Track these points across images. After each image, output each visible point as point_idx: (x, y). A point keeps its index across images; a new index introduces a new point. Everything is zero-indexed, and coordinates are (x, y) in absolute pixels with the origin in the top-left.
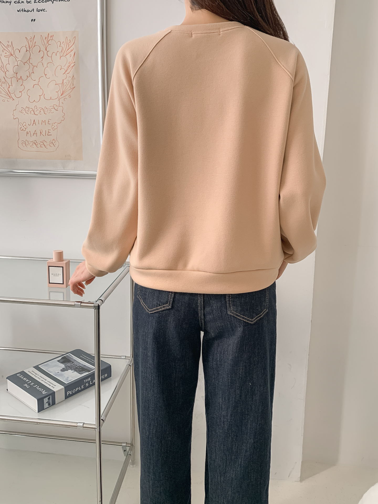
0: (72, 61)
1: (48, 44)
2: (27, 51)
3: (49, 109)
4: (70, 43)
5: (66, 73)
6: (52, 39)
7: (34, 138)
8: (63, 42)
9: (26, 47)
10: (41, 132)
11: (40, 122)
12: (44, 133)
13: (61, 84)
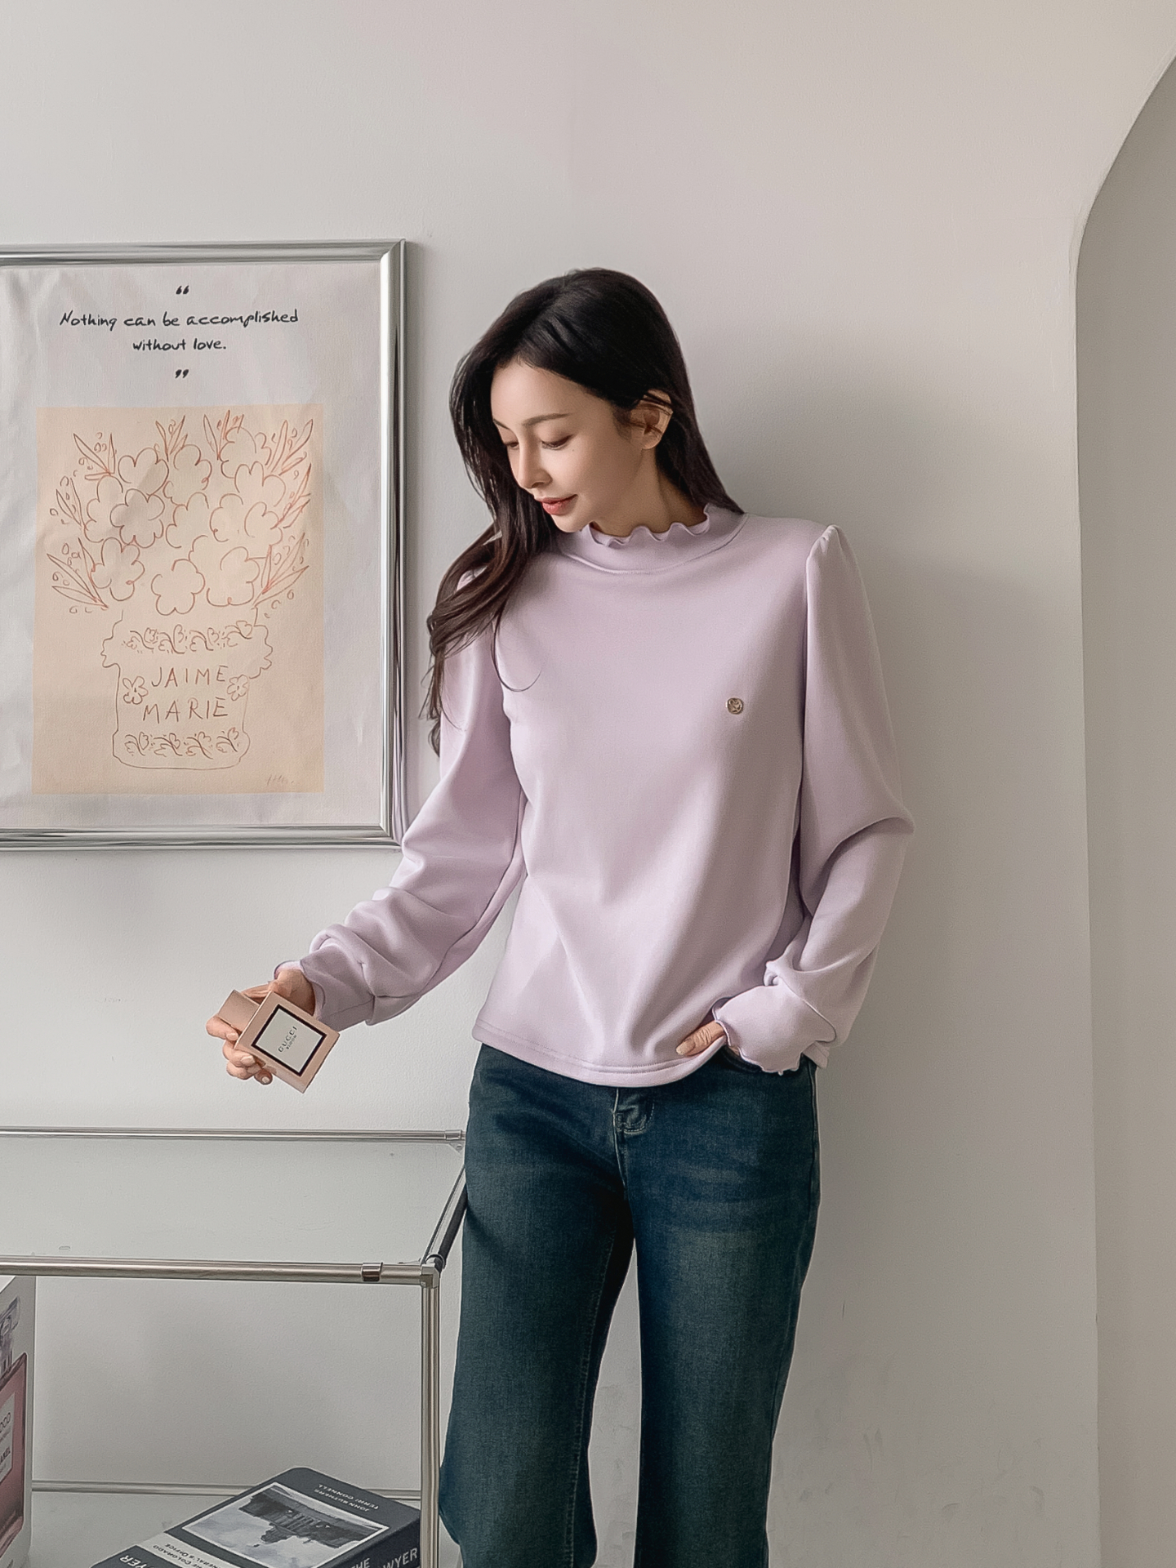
0: (301, 490)
1: (224, 442)
2: (157, 461)
3: (222, 632)
4: (294, 440)
5: (280, 526)
6: (239, 428)
7: (168, 726)
8: (274, 434)
9: (155, 451)
10: (193, 707)
11: (191, 677)
12: (202, 710)
13: (264, 560)
